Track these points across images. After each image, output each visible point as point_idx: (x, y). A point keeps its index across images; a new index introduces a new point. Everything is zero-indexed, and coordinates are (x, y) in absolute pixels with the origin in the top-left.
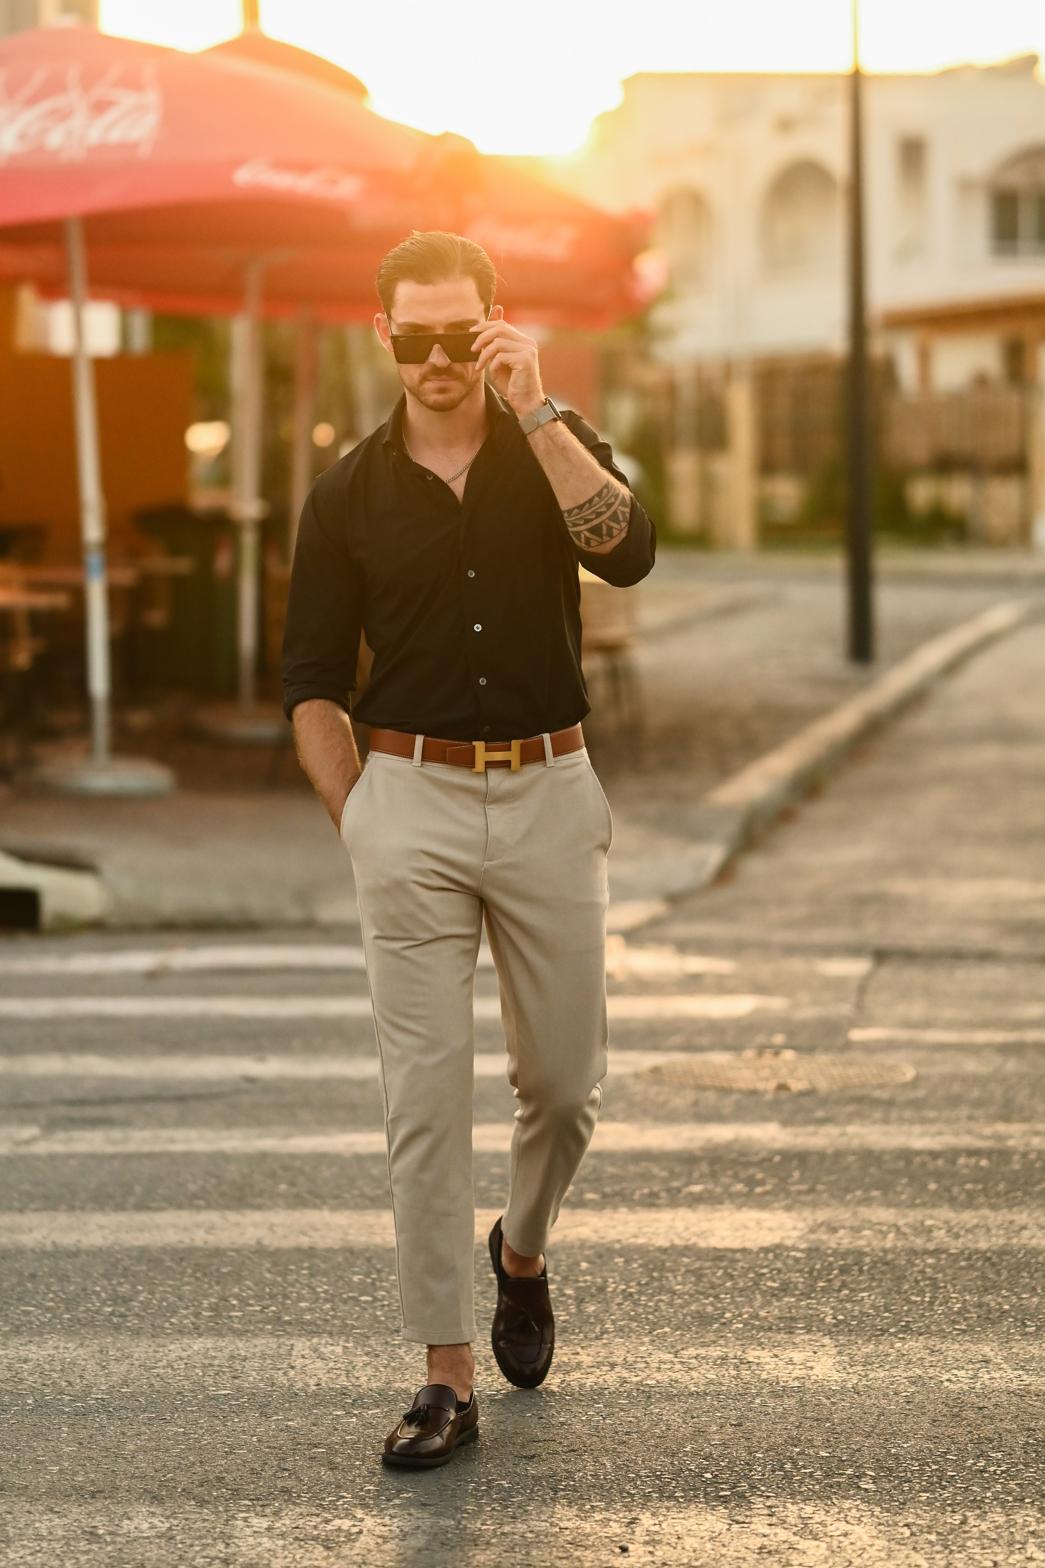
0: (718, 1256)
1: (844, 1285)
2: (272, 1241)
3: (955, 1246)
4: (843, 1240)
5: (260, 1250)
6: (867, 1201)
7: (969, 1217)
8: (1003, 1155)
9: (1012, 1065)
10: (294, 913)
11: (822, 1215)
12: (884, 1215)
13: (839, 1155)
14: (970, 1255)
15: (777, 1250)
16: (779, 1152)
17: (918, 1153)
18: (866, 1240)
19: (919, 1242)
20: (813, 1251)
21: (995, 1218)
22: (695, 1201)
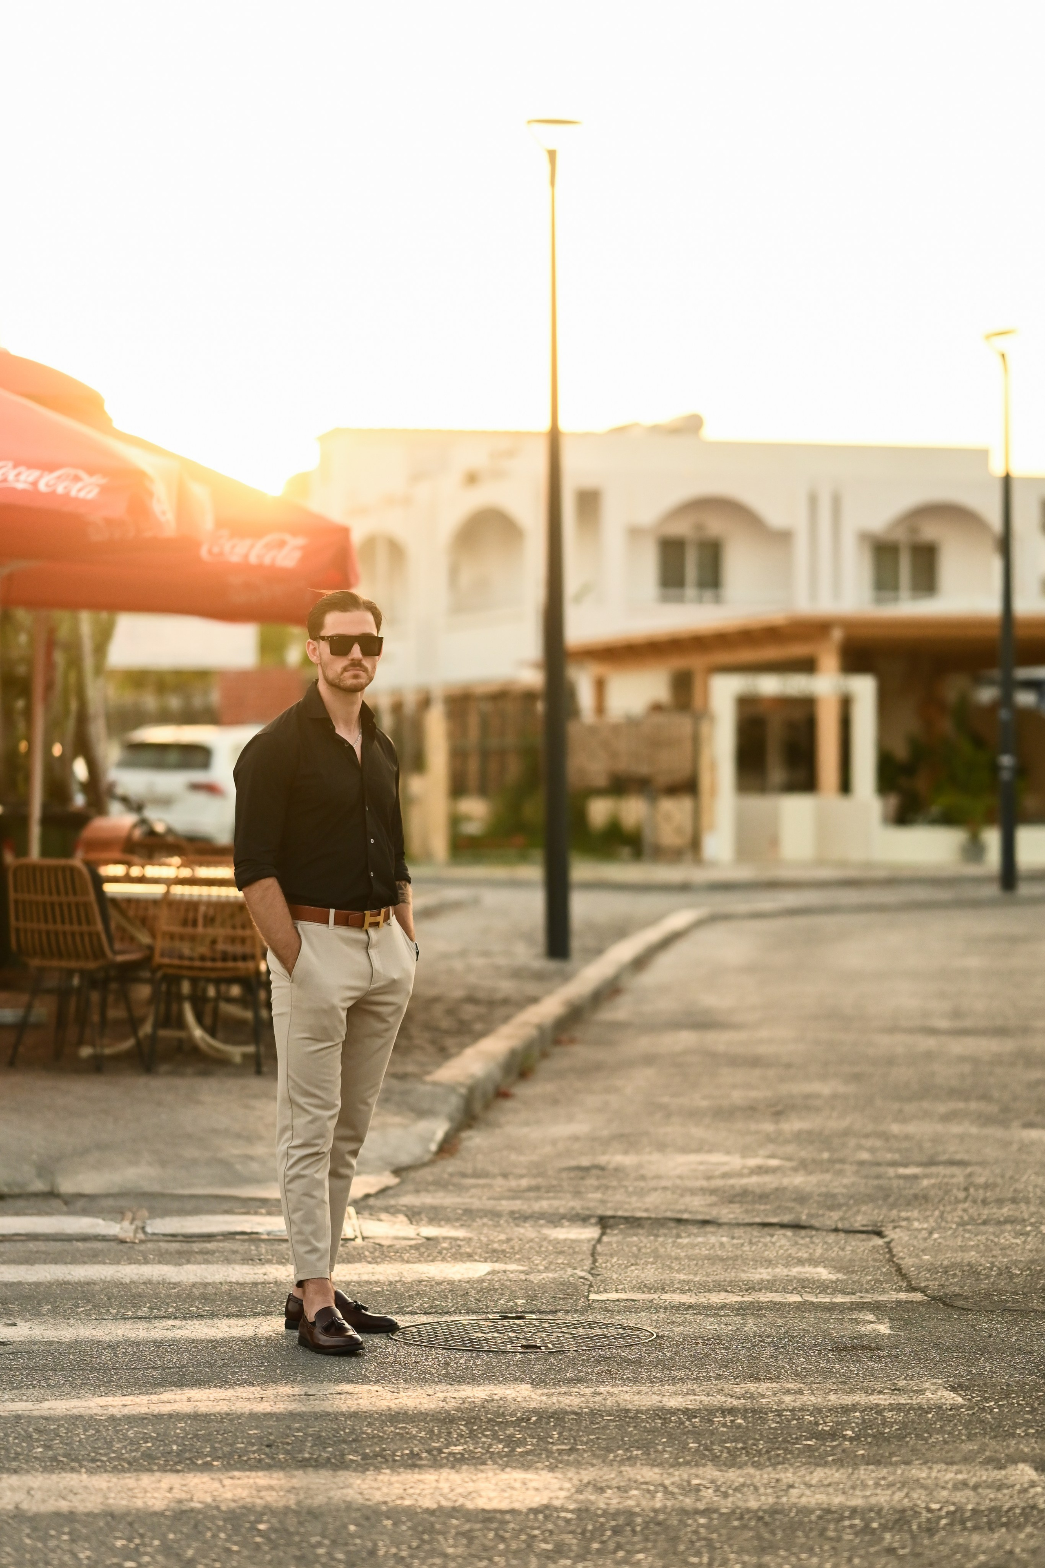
0: (488, 1517)
1: (619, 1547)
2: (30, 1506)
3: (726, 1505)
4: (611, 1500)
5: (19, 1516)
6: (631, 1460)
7: (734, 1476)
8: (758, 1413)
9: (751, 1325)
10: (39, 1186)
11: (588, 1475)
12: (650, 1474)
13: (594, 1414)
14: (743, 1514)
15: (546, 1511)
16: (535, 1411)
17: (674, 1412)
18: (634, 1500)
19: (688, 1502)
20: (583, 1512)
21: (763, 1476)
22: (457, 1462)
